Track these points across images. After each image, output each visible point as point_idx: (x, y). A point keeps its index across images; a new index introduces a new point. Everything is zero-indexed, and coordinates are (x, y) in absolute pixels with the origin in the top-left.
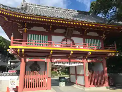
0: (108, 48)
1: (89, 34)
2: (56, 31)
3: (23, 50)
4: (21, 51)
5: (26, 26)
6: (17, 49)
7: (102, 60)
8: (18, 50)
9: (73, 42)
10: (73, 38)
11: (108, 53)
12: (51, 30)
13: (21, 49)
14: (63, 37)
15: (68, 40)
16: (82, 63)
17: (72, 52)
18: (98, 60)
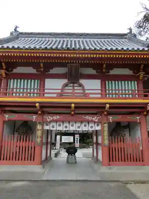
2: (52, 71)
5: (4, 67)
7: (138, 118)
9: (83, 87)
11: (147, 104)
12: (42, 70)
14: (65, 81)
15: (75, 85)
17: (73, 105)
18: (129, 118)
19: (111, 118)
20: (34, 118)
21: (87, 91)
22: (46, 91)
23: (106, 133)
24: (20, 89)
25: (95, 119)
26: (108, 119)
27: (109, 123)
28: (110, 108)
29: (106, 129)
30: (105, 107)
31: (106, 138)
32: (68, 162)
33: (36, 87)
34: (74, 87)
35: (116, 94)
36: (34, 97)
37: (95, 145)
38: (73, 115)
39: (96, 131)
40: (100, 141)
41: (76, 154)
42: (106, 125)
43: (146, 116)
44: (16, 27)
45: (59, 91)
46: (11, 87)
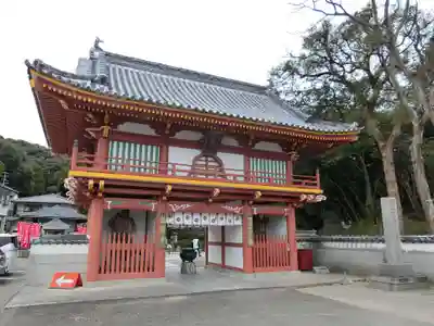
0: (300, 183)
1: (260, 146)
2: (179, 135)
3: (102, 183)
4: (96, 185)
5: (107, 122)
6: (88, 179)
8: (91, 182)
9: (221, 164)
10: (220, 155)
11: (301, 193)
12: (167, 132)
13: (97, 180)
14: (198, 152)
20: (153, 205)
21: (227, 172)
22: (169, 166)
25: (237, 210)
27: (254, 216)
33: (154, 160)
34: (207, 161)
38: (209, 204)
42: (251, 219)
44: (97, 41)
46: (114, 155)
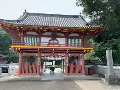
0: (84, 46)
3: (19, 49)
6: (15, 48)
7: (81, 55)
10: (57, 39)
11: (84, 49)
12: (40, 33)
16: (64, 57)
17: (54, 49)
18: (77, 55)
19: (69, 55)
22: (42, 43)
23: (67, 61)
24: (30, 42)
26: (68, 55)
27: (69, 57)
28: (69, 50)
29: (67, 59)
30: (67, 50)
31: (67, 63)
32: (51, 74)
33: (37, 42)
34: (53, 41)
35: (72, 45)
36: (36, 46)
37: (63, 66)
38: (53, 53)
39: (63, 59)
40: (65, 64)
41: (54, 70)
42: (67, 58)
43: (84, 54)
44: (26, 10)
45: (48, 43)
